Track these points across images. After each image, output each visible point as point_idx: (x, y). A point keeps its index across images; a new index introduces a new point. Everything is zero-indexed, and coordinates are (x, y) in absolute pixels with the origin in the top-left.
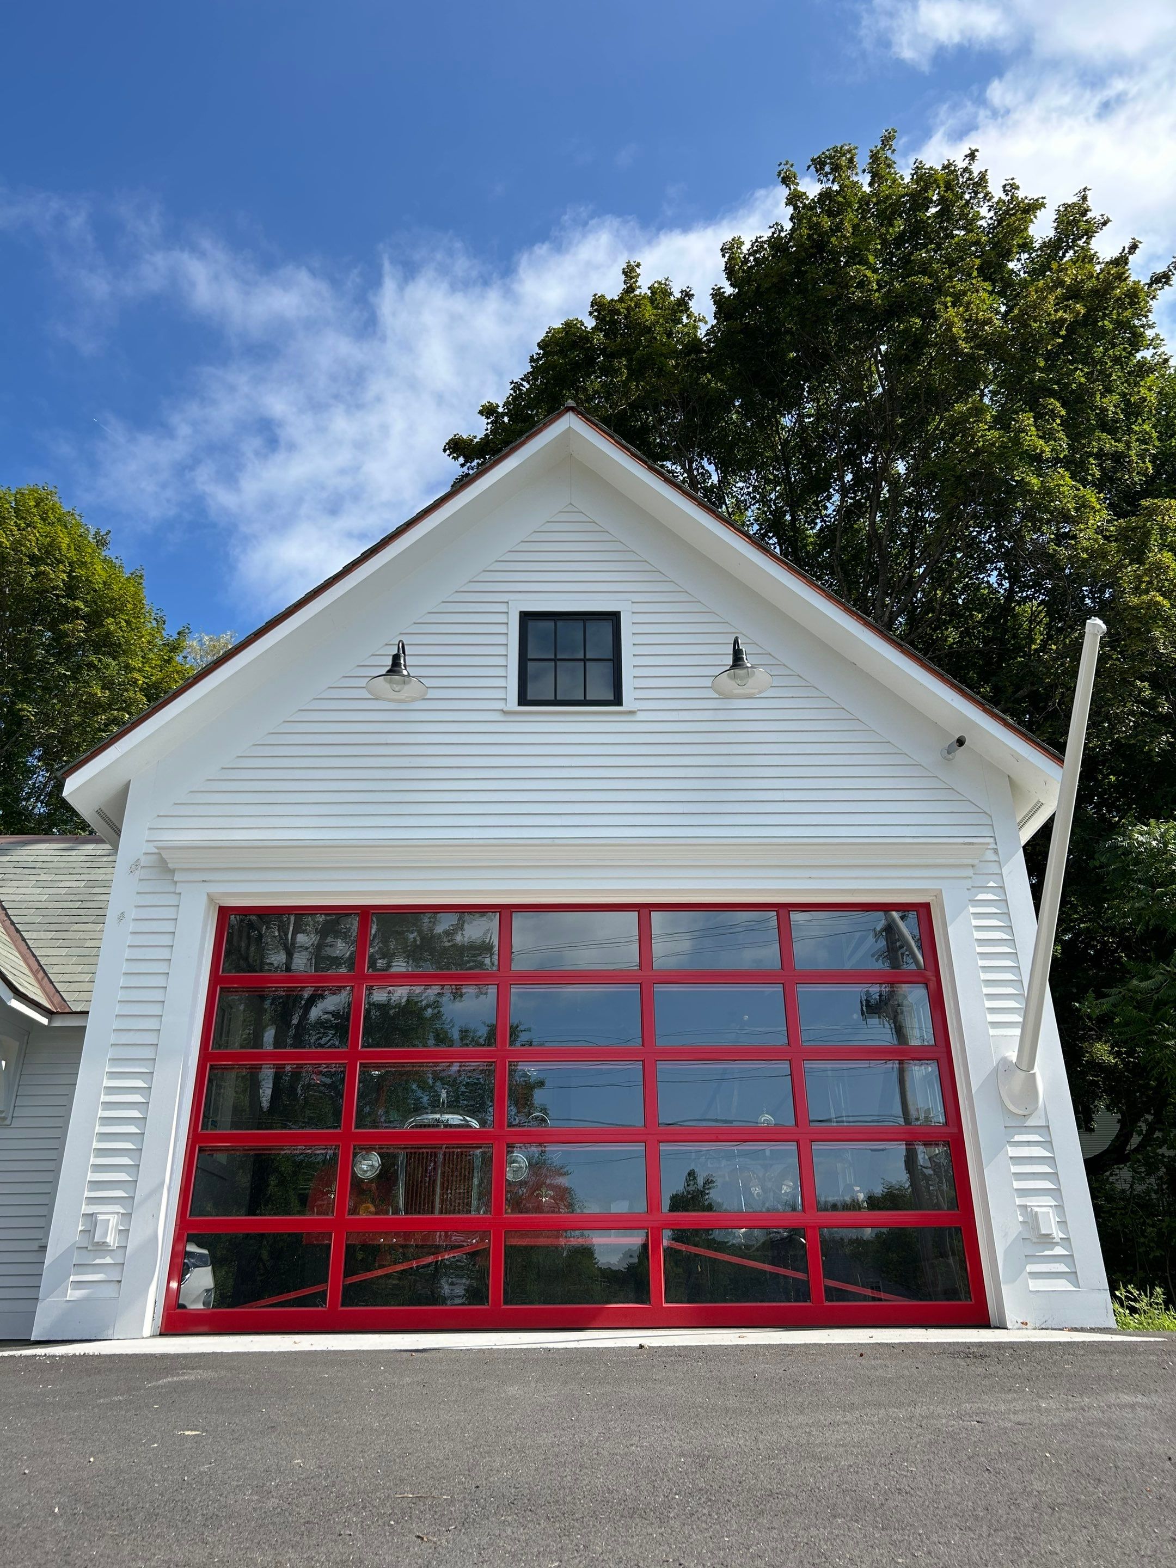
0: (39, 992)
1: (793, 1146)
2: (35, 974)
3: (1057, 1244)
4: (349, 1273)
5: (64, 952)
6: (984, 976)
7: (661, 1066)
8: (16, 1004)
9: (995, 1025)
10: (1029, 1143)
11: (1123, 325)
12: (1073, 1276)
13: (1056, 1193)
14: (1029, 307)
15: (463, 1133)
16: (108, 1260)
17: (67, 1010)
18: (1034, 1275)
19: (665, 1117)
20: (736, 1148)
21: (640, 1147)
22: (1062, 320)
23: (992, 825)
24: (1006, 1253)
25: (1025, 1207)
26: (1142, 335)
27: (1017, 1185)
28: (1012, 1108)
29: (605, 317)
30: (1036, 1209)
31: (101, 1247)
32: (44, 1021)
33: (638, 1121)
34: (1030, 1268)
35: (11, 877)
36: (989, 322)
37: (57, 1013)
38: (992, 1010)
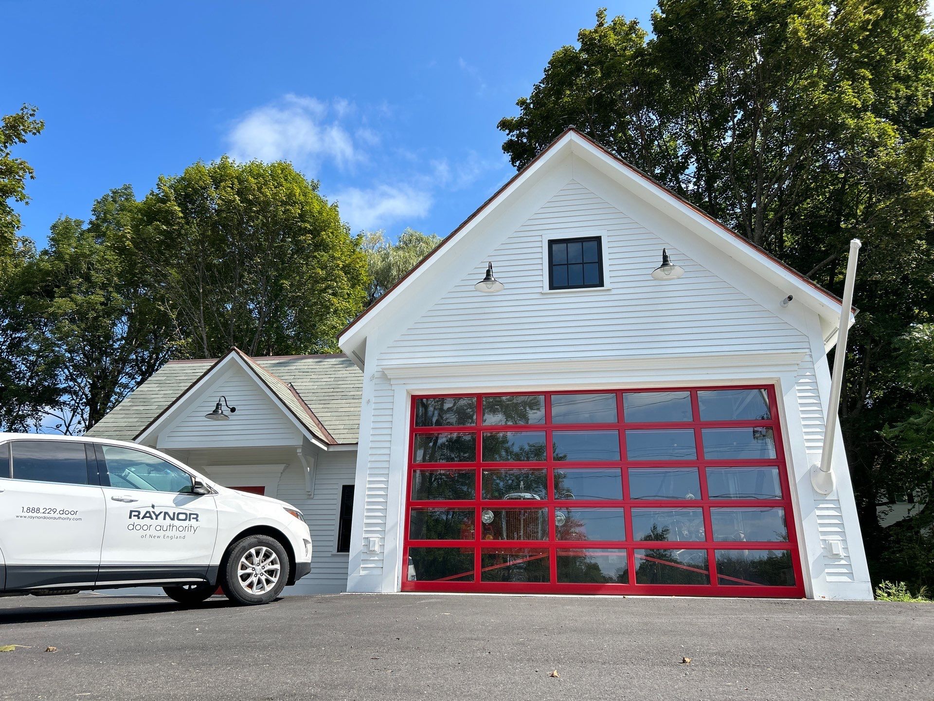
0: (322, 435)
1: (701, 510)
2: (318, 425)
3: (842, 559)
4: (483, 567)
5: (329, 414)
6: (804, 423)
7: (630, 470)
8: (314, 441)
9: (809, 448)
10: (827, 508)
11: (910, 17)
12: (851, 575)
13: (843, 533)
14: (848, 14)
15: (531, 503)
16: (376, 558)
17: (335, 443)
18: (829, 574)
19: (634, 494)
20: (674, 510)
21: (622, 510)
22: (868, 21)
23: (809, 342)
24: (815, 562)
25: (825, 540)
26: (922, 21)
27: (821, 529)
28: (818, 490)
29: (586, 42)
30: (831, 541)
31: (373, 552)
32: (326, 449)
33: (620, 497)
34: (827, 570)
35: (298, 377)
36: (822, 26)
37: (331, 445)
38: (808, 440)
